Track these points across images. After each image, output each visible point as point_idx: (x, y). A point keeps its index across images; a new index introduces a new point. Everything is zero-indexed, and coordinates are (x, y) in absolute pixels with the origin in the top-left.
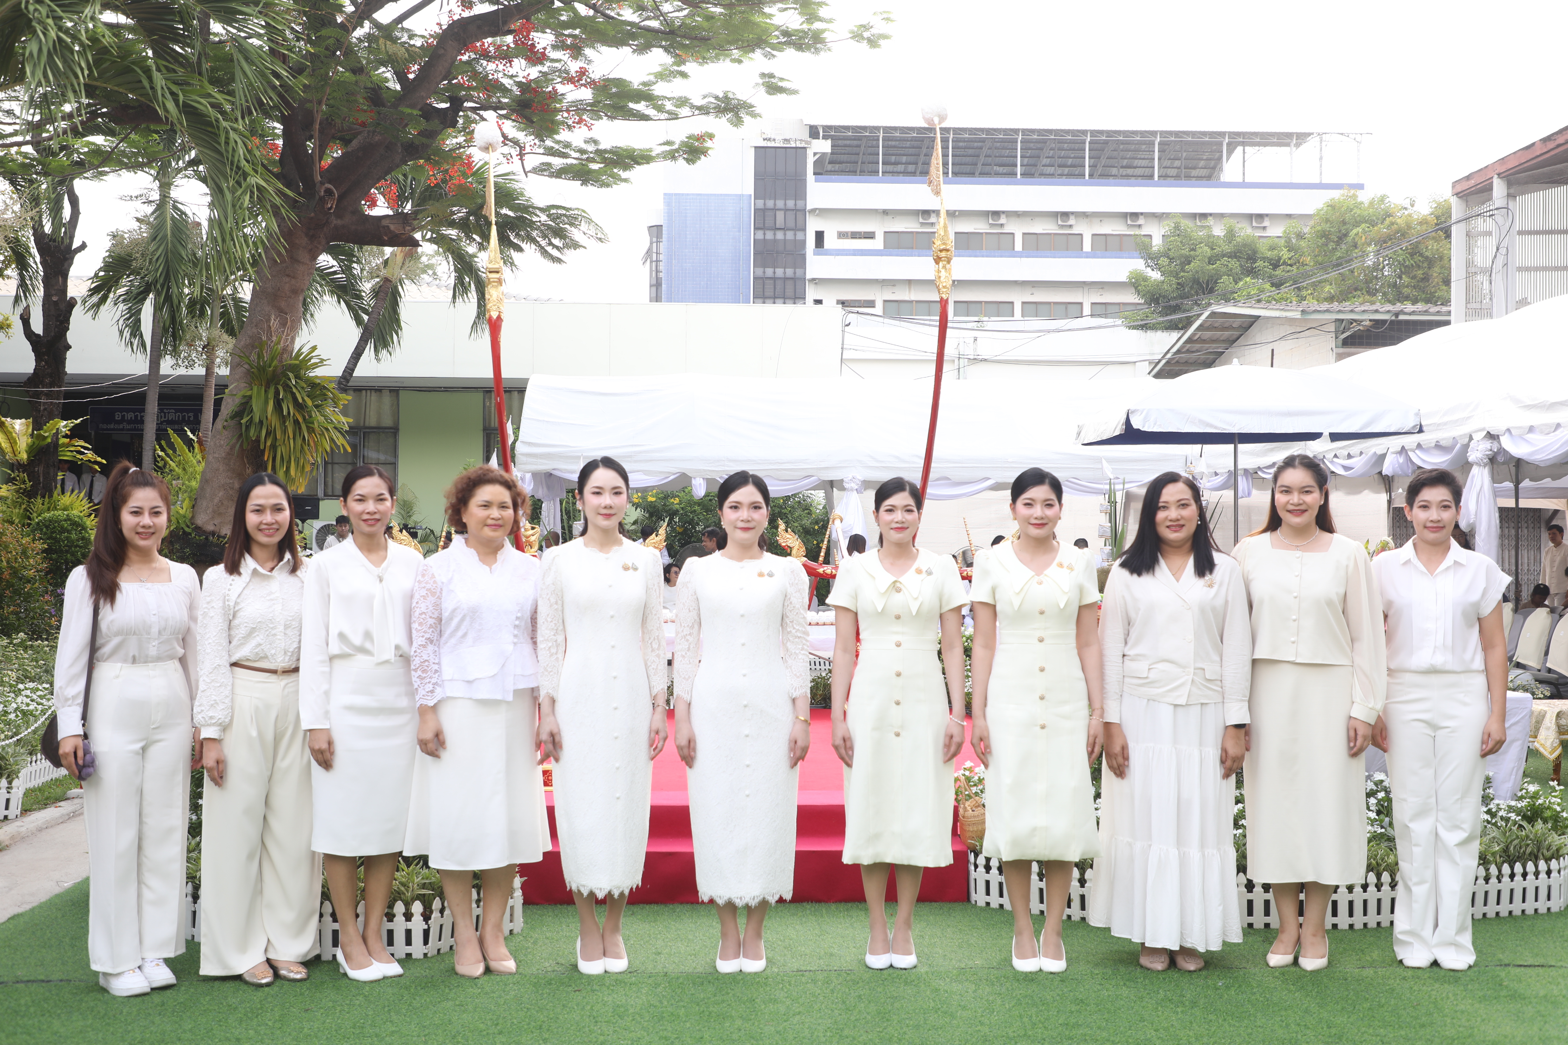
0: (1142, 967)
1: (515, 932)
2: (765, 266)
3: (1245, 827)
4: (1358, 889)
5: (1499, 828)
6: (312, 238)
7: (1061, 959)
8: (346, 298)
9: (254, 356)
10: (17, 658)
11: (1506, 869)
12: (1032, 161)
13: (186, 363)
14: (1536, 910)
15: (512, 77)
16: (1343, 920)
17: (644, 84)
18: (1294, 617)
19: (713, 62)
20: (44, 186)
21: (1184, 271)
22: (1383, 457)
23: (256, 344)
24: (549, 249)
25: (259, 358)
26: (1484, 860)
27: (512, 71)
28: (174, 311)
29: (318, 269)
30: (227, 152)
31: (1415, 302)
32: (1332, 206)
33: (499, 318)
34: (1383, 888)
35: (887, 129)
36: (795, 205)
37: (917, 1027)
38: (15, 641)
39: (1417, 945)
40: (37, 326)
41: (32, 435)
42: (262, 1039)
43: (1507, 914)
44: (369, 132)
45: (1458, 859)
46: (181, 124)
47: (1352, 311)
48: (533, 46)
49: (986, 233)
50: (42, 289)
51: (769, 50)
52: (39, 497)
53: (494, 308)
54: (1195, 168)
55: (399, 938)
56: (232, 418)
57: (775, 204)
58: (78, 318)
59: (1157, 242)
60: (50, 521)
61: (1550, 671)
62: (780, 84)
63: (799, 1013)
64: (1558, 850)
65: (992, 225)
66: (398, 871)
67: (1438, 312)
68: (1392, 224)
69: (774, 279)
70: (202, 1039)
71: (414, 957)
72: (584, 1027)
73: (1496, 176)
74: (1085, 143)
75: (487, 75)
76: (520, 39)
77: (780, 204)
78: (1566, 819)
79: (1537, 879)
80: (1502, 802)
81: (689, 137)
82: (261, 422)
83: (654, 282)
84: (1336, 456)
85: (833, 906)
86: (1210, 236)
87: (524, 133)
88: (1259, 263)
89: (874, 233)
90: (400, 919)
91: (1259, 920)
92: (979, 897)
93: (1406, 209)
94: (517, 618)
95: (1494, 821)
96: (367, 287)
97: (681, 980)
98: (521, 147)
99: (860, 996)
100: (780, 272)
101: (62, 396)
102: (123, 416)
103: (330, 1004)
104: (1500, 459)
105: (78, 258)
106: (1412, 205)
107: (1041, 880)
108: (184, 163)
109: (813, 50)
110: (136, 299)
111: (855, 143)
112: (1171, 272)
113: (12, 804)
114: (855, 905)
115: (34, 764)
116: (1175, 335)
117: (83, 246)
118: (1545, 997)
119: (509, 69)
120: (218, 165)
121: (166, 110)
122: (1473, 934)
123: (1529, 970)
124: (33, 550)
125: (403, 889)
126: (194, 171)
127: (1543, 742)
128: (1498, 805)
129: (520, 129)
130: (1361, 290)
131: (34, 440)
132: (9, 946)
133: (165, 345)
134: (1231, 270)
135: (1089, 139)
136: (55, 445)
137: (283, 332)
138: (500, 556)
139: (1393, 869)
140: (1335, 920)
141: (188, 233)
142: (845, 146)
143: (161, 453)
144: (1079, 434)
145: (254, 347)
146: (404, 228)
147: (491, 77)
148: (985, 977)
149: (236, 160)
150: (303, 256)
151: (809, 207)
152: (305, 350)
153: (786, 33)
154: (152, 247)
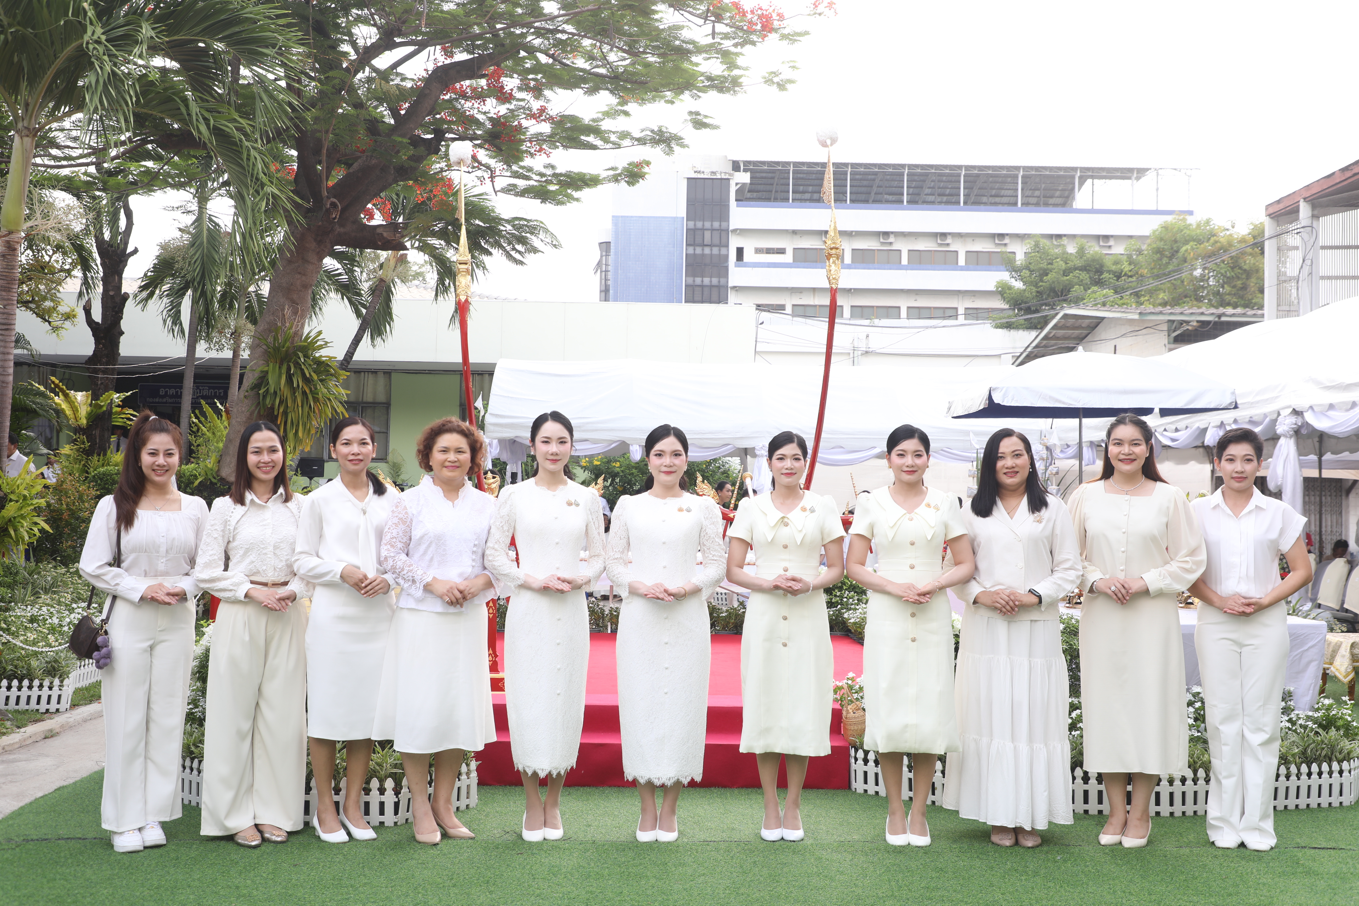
0: (993, 843)
1: (471, 806)
2: (694, 276)
3: (1082, 729)
4: (1177, 783)
5: (1298, 734)
6: (320, 242)
7: (926, 836)
8: (349, 295)
9: (270, 339)
10: (72, 583)
11: (1304, 768)
12: (916, 191)
13: (217, 347)
14: (1330, 804)
15: (485, 113)
16: (1165, 809)
17: (594, 120)
18: (1123, 549)
19: (650, 103)
20: (104, 202)
21: (1042, 281)
22: (1205, 430)
23: (273, 329)
24: (513, 253)
25: (275, 340)
26: (1284, 760)
27: (485, 109)
28: (207, 304)
29: (326, 271)
30: (248, 166)
31: (1235, 308)
32: (1166, 228)
33: (466, 301)
34: (1199, 782)
35: (796, 164)
36: (720, 226)
37: (802, 887)
38: (71, 570)
39: (1226, 829)
40: (97, 316)
41: (91, 405)
42: (257, 887)
43: (1305, 807)
44: (367, 156)
45: (1261, 757)
46: (212, 143)
47: (1182, 313)
48: (502, 87)
49: (878, 250)
50: (101, 287)
51: (695, 92)
52: (95, 455)
53: (463, 293)
54: (1052, 197)
55: (374, 808)
56: (252, 389)
57: (703, 225)
58: (130, 308)
59: (1020, 258)
60: (104, 475)
61: (1347, 611)
62: (705, 120)
63: (704, 874)
64: (1349, 754)
65: (883, 243)
66: (374, 753)
67: (1254, 314)
68: (1216, 242)
69: (702, 286)
70: (208, 886)
71: (386, 825)
72: (523, 882)
73: (1302, 200)
74: (960, 176)
75: (465, 112)
76: (492, 83)
77: (708, 225)
78: (1356, 727)
79: (1331, 777)
80: (1302, 712)
81: (630, 164)
82: (275, 393)
83: (603, 288)
84: (1165, 430)
85: (736, 791)
86: (1065, 253)
87: (495, 160)
88: (1105, 275)
89: (785, 249)
90: (375, 792)
91: (1093, 807)
92: (858, 785)
93: (1228, 230)
94: (475, 545)
95: (1294, 728)
96: (365, 286)
97: (606, 847)
98: (492, 171)
99: (755, 862)
100: (707, 281)
101: (116, 373)
102: (166, 392)
103: (315, 861)
104: (1304, 431)
105: (131, 260)
106: (1233, 227)
107: (910, 771)
108: (218, 184)
109: (732, 92)
110: (178, 294)
111: (770, 175)
112: (1032, 282)
113: (63, 700)
114: (754, 790)
115: (82, 668)
116: (1034, 333)
117: (136, 251)
118: (1336, 873)
119: (483, 107)
120: (241, 177)
121: (199, 132)
122: (1275, 822)
123: (1322, 852)
124: (88, 496)
125: (378, 768)
126: (226, 190)
127: (1338, 667)
128: (1298, 715)
129: (491, 157)
130: (1190, 297)
131: (92, 408)
132: (54, 811)
133: (200, 331)
134: (1082, 281)
135: (963, 173)
136: (109, 413)
137: (295, 319)
138: (462, 492)
139: (1207, 767)
140: (1158, 809)
141: (220, 240)
142: (762, 178)
143: (195, 420)
144: (949, 409)
145: (270, 331)
146: (395, 235)
147: (468, 113)
148: (861, 849)
149: (255, 173)
150: (312, 257)
151: (731, 228)
152: (313, 334)
153: (710, 78)
154: (192, 251)
